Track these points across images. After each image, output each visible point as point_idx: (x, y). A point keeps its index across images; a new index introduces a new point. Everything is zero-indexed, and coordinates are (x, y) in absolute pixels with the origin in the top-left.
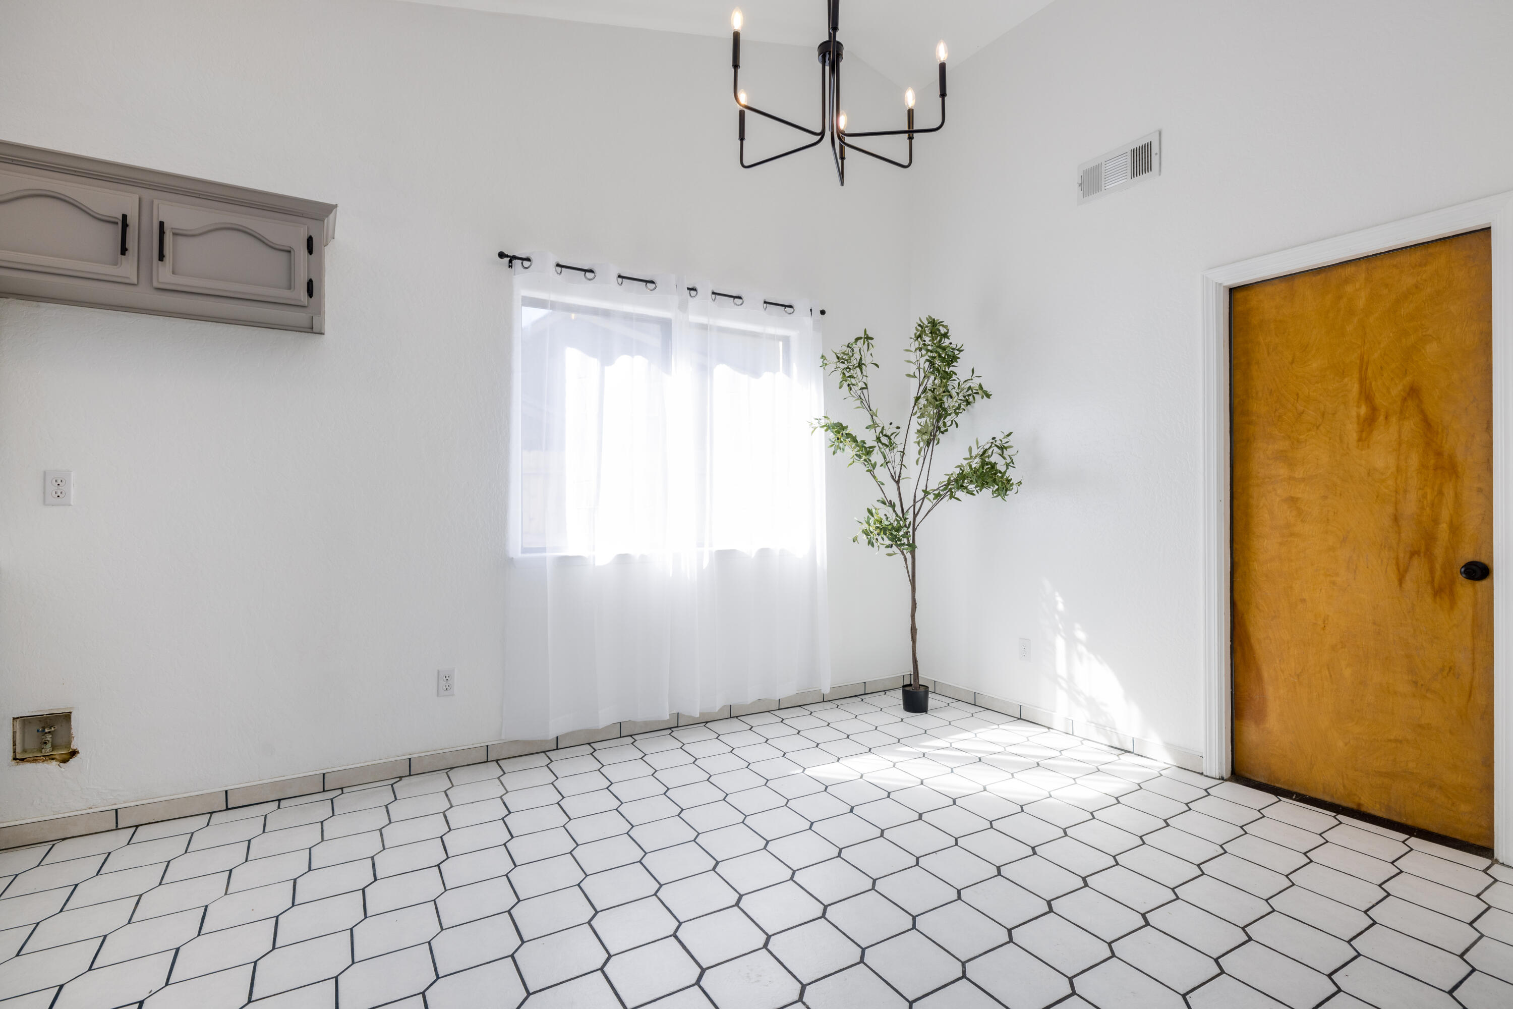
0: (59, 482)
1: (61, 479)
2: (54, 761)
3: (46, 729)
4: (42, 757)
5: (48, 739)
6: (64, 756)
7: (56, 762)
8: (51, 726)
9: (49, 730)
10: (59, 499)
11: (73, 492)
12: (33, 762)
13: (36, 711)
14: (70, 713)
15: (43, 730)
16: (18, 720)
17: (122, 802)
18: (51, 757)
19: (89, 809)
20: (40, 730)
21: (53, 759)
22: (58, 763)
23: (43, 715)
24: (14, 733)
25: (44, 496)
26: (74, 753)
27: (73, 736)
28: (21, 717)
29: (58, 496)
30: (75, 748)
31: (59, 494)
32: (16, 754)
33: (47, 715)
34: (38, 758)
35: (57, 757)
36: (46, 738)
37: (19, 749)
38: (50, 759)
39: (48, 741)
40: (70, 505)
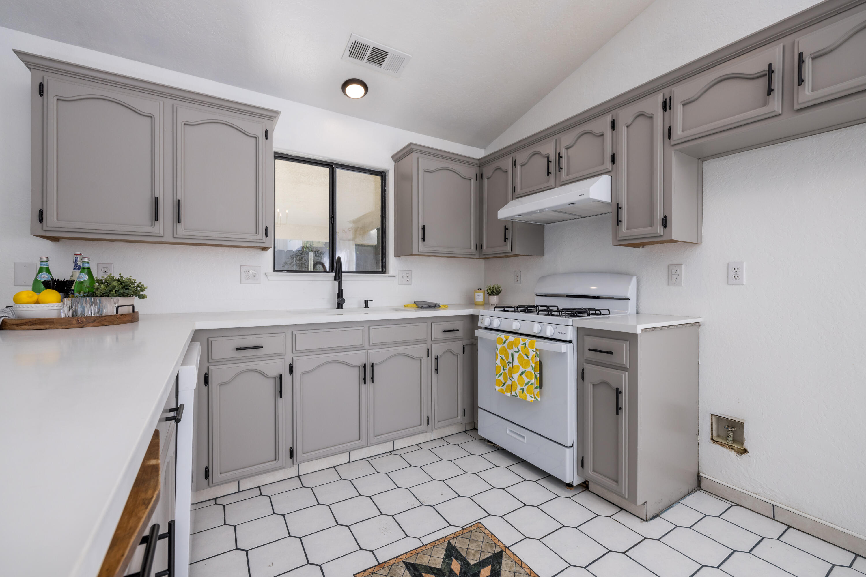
0: (736, 269)
1: (738, 267)
2: (734, 450)
3: (729, 428)
4: (726, 445)
5: (731, 435)
6: (739, 450)
7: (735, 452)
8: (733, 426)
9: (731, 429)
10: (736, 281)
11: (745, 276)
12: (722, 446)
13: (723, 414)
14: (743, 423)
15: (728, 428)
16: (714, 416)
17: (778, 502)
18: (732, 447)
19: (755, 494)
20: (726, 427)
21: (733, 449)
22: (735, 453)
23: (727, 418)
24: (712, 423)
25: (728, 279)
26: (745, 451)
27: (744, 439)
28: (715, 415)
29: (736, 279)
30: (746, 448)
31: (736, 277)
32: (712, 436)
33: (729, 419)
34: (724, 445)
35: (736, 449)
36: (729, 433)
37: (715, 434)
38: (731, 448)
39: (730, 436)
40: (743, 285)
